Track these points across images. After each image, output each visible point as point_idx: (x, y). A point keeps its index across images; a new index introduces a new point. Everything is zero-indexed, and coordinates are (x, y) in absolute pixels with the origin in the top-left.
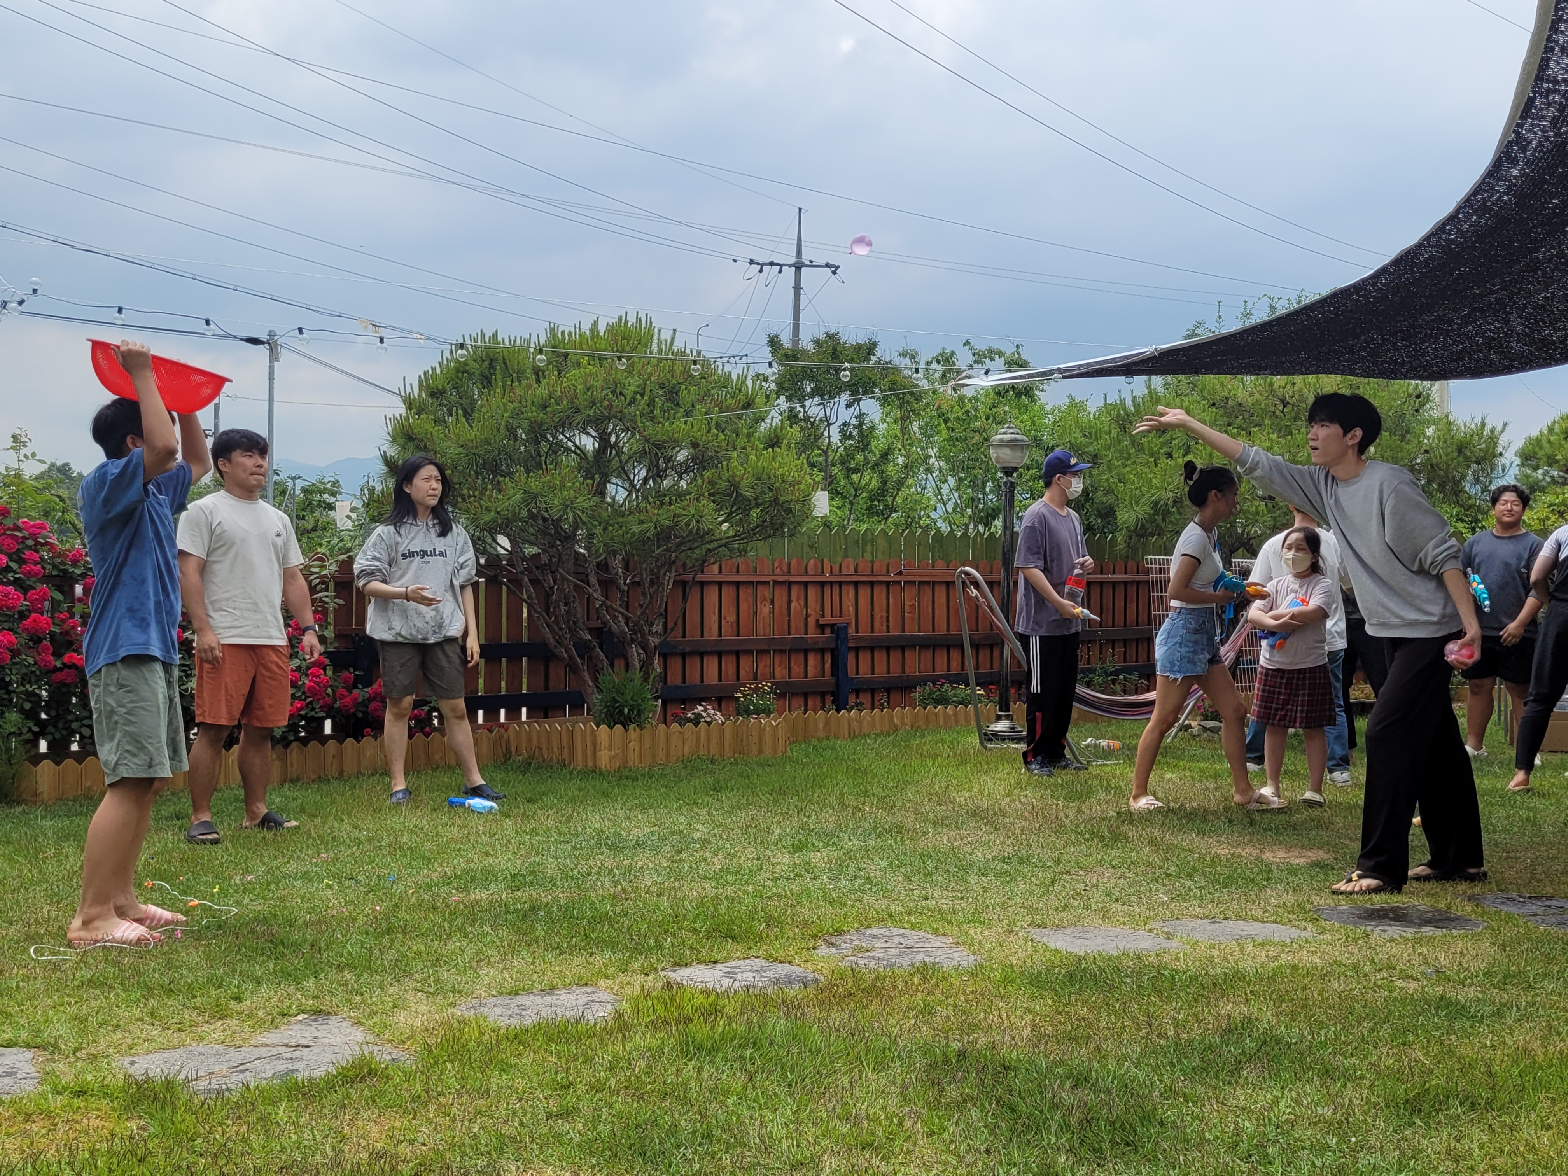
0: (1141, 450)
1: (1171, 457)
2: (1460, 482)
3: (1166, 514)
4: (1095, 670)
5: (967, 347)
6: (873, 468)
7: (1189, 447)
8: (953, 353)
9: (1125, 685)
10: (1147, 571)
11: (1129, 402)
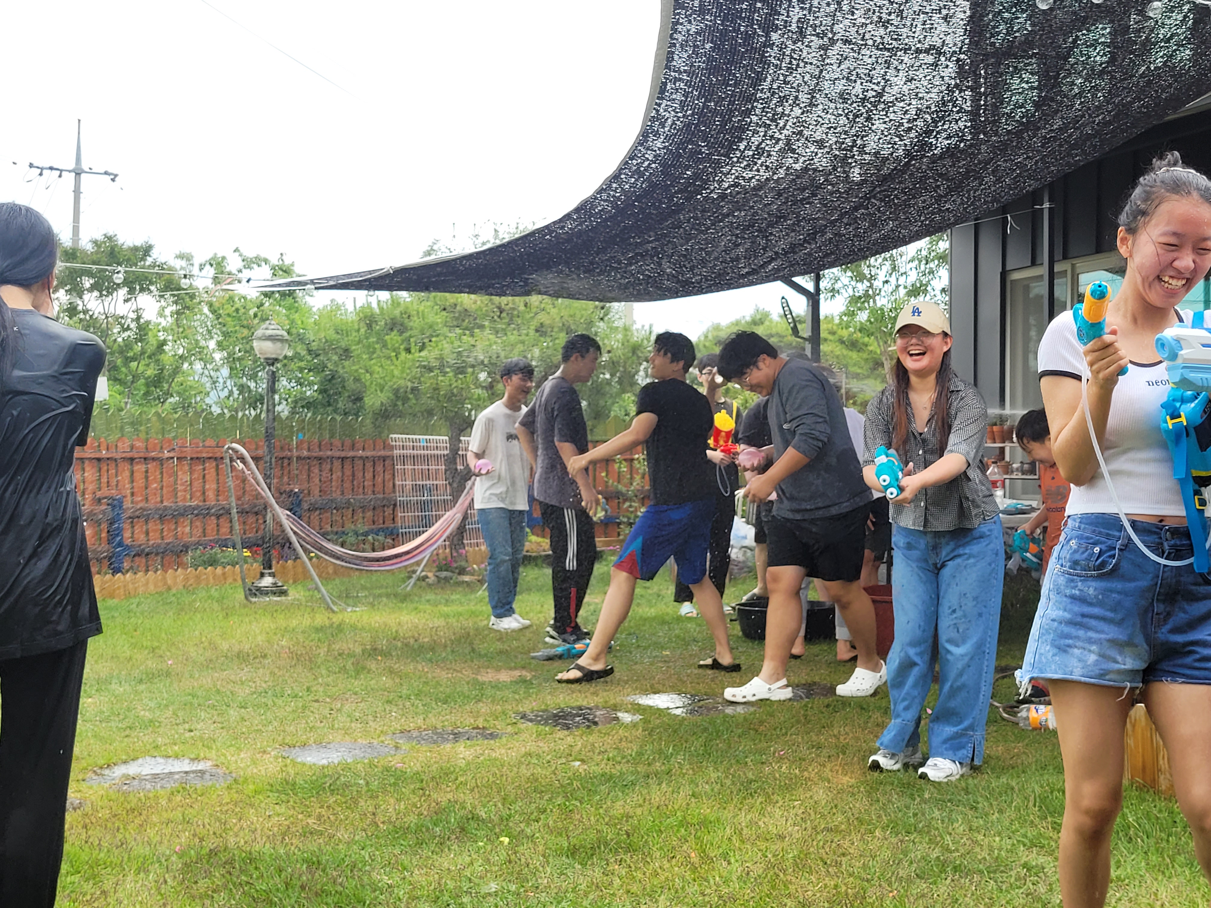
0: (385, 346)
1: (410, 352)
3: (405, 400)
4: (348, 532)
5: (237, 254)
6: (149, 357)
7: (424, 344)
8: (224, 258)
9: (373, 544)
10: (392, 448)
11: (375, 305)
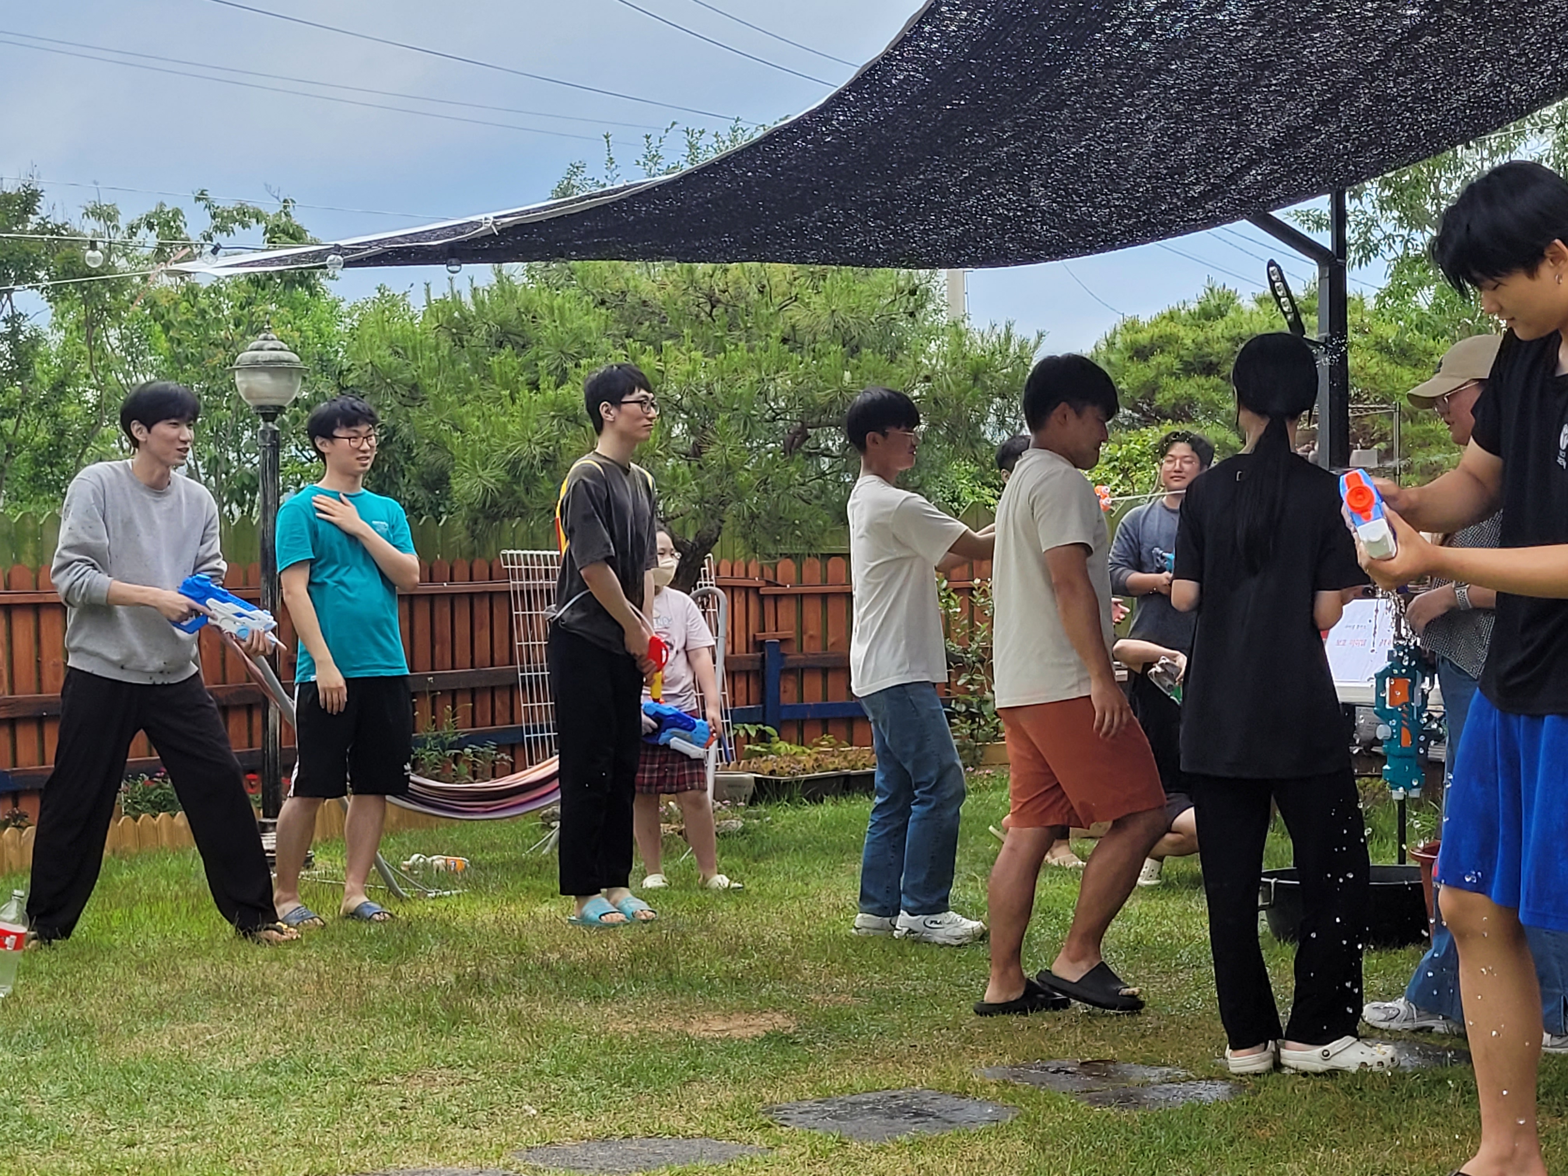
0: (488, 376)
1: (538, 388)
2: (977, 424)
3: (531, 481)
4: (425, 741)
5: (202, 204)
6: (39, 408)
7: (565, 371)
8: (177, 213)
9: (474, 763)
10: (508, 575)
11: (467, 298)
